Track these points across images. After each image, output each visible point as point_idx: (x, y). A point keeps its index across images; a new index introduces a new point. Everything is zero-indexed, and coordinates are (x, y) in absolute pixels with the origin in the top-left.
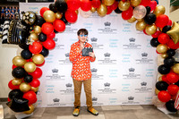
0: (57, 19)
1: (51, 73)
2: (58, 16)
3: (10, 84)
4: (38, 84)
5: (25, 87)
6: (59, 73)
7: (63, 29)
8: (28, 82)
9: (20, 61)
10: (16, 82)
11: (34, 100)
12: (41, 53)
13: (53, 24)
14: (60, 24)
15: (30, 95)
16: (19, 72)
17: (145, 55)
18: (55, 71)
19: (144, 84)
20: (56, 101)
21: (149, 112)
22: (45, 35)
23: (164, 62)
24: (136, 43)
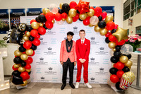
0: (40, 27)
1: (39, 61)
2: (41, 25)
5: (21, 69)
6: (44, 61)
7: (44, 33)
8: (23, 66)
9: (19, 53)
10: (16, 66)
11: (29, 78)
12: (31, 48)
13: (38, 30)
14: (42, 30)
15: (25, 74)
16: (18, 60)
17: (102, 49)
18: (42, 59)
19: (102, 69)
20: (42, 78)
21: (104, 89)
22: (33, 38)
23: (114, 54)
24: (95, 40)
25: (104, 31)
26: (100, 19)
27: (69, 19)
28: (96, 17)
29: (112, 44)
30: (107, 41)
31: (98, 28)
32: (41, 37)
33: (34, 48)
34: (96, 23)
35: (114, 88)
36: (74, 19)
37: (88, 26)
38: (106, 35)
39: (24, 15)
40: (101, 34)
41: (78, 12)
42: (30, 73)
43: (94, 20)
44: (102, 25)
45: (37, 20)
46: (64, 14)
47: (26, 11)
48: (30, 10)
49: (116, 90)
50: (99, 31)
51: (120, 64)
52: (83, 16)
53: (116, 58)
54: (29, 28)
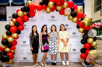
0: (24, 15)
2: (25, 13)
4: (15, 48)
6: (27, 43)
10: (3, 47)
13: (22, 17)
14: (26, 18)
16: (5, 42)
17: (74, 33)
19: (74, 50)
21: (76, 65)
22: (19, 24)
23: (83, 37)
24: (69, 27)
25: (75, 19)
26: (72, 10)
27: (48, 9)
28: (69, 9)
29: (81, 29)
30: (78, 27)
31: (71, 17)
32: (25, 23)
33: (19, 32)
34: (69, 13)
35: (83, 64)
36: (52, 10)
37: (63, 16)
38: (77, 22)
39: (9, 5)
41: (55, 5)
43: (68, 11)
44: (74, 15)
45: (22, 10)
46: (44, 6)
47: (10, 2)
49: (85, 66)
50: (72, 19)
51: (88, 45)
52: (59, 8)
53: (84, 41)
54: (15, 16)
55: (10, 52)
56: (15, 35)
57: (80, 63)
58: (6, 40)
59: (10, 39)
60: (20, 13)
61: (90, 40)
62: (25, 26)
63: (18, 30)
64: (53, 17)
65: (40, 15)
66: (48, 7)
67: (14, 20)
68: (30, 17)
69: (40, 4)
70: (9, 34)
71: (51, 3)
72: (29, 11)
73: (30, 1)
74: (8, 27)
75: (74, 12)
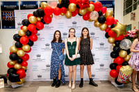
0: (38, 21)
1: (36, 58)
2: (39, 19)
3: (9, 65)
4: (27, 64)
5: (17, 66)
6: (41, 58)
7: (42, 28)
8: (19, 63)
9: (14, 49)
10: (12, 63)
11: (25, 76)
12: (28, 44)
13: (35, 25)
14: (40, 24)
15: (21, 72)
16: (14, 57)
17: (102, 44)
19: (102, 65)
21: (103, 85)
22: (31, 33)
23: (114, 49)
24: (95, 36)
25: (104, 26)
26: (100, 14)
27: (69, 14)
28: (95, 12)
29: (111, 39)
30: (107, 36)
31: (98, 23)
32: (39, 32)
33: (31, 44)
34: (96, 18)
35: (114, 83)
36: (74, 14)
37: (88, 21)
38: (106, 30)
39: (17, 8)
40: (101, 29)
41: (78, 7)
42: (26, 71)
43: (94, 15)
44: (102, 20)
45: (34, 14)
46: (63, 8)
47: (19, 4)
48: (24, 3)
49: (116, 85)
50: (100, 26)
51: (120, 59)
52: (82, 11)
53: (115, 54)
54: (26, 23)
55: (21, 69)
56: (26, 47)
57: (109, 82)
58: (16, 53)
59: (20, 53)
60: (33, 19)
61: (123, 53)
62: (39, 35)
63: (30, 40)
64: (74, 23)
65: (58, 21)
66: (68, 10)
67: (25, 27)
68: (44, 23)
69: (58, 6)
70: (19, 46)
71: (72, 5)
72: (44, 16)
73: (45, 3)
74: (17, 38)
75: (102, 17)
